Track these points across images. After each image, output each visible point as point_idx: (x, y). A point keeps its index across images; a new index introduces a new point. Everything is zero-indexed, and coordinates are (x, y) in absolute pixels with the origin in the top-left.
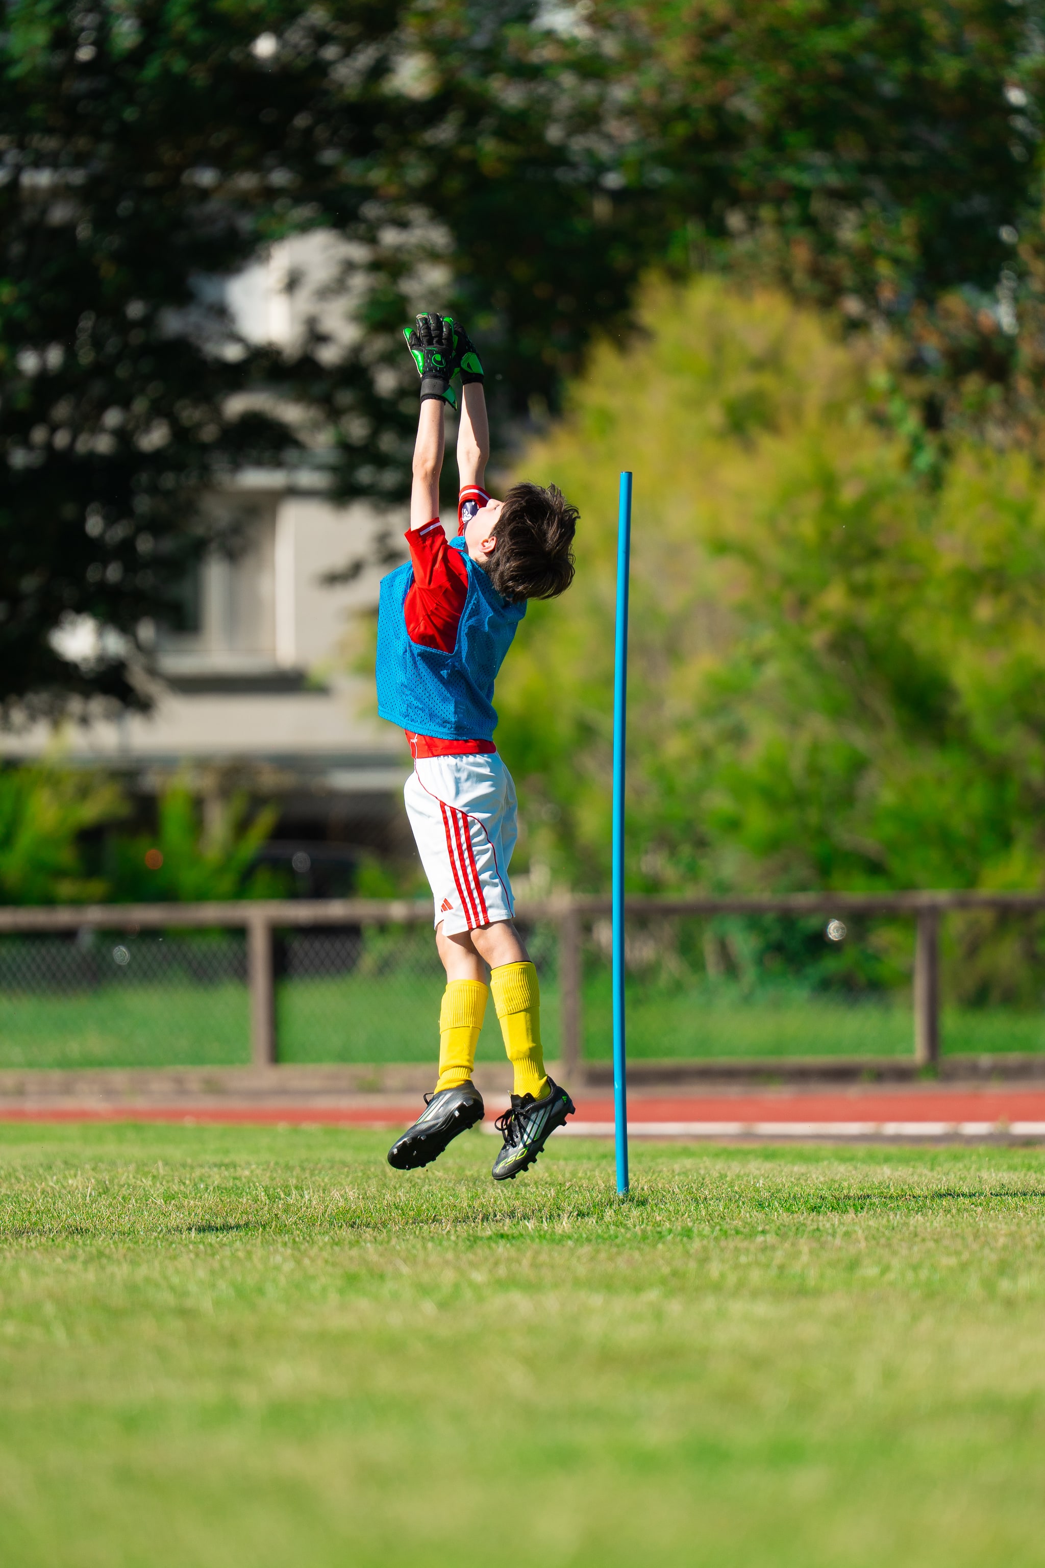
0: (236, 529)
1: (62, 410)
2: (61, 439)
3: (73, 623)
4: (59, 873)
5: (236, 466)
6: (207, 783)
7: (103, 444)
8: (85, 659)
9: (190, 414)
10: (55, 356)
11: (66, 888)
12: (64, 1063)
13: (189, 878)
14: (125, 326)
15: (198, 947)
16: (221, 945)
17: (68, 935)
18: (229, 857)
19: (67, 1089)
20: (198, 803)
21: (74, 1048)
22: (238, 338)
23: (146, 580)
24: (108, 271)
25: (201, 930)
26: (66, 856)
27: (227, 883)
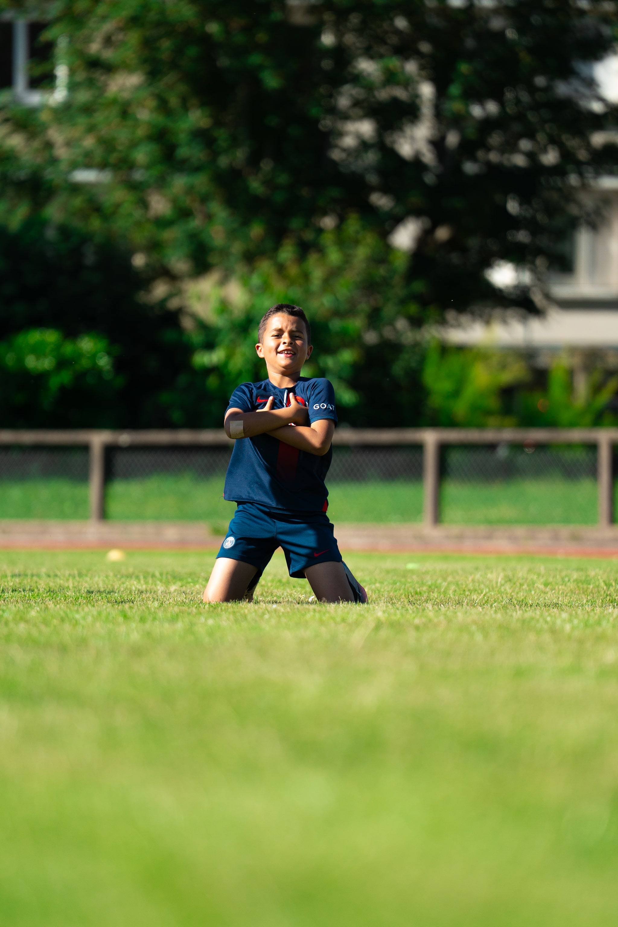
0: (598, 212)
1: (495, 139)
2: (494, 157)
3: (499, 265)
4: (488, 413)
5: (598, 174)
6: (577, 361)
7: (519, 160)
8: (507, 287)
9: (572, 143)
10: (492, 107)
11: (492, 421)
12: (489, 522)
13: (565, 416)
14: (532, 89)
15: (569, 456)
16: (580, 455)
17: (491, 447)
18: (589, 405)
19: (489, 537)
20: (571, 373)
21: (494, 513)
22: (601, 99)
23: (544, 241)
24: (525, 58)
25: (570, 446)
26: (493, 403)
27: (588, 418)
